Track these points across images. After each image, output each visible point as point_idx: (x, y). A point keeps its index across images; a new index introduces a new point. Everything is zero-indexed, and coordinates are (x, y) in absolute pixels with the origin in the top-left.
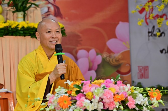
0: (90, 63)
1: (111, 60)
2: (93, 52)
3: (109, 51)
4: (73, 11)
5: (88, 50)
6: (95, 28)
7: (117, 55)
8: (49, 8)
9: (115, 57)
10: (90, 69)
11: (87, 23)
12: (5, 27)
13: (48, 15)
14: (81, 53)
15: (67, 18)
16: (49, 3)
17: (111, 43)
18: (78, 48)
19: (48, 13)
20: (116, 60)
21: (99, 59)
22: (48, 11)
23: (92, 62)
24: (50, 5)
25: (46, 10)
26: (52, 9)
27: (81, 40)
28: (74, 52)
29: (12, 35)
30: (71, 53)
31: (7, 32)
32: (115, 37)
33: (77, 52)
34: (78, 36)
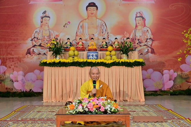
0: (170, 76)
1: (182, 75)
2: (172, 71)
3: (182, 71)
4: (161, 51)
5: (169, 70)
6: (174, 59)
7: (187, 73)
8: (148, 49)
9: (185, 74)
10: (170, 80)
11: (170, 57)
12: (113, 62)
13: (147, 53)
14: (165, 71)
15: (158, 54)
16: (148, 47)
17: (183, 66)
18: (163, 69)
19: (148, 52)
20: (185, 75)
21: (176, 74)
22: (148, 51)
23: (171, 76)
24: (149, 48)
25: (147, 50)
26: (150, 50)
27: (165, 65)
28: (161, 71)
29: (116, 66)
30: (160, 72)
31: (114, 64)
32: (185, 63)
33: (163, 71)
34: (164, 63)
